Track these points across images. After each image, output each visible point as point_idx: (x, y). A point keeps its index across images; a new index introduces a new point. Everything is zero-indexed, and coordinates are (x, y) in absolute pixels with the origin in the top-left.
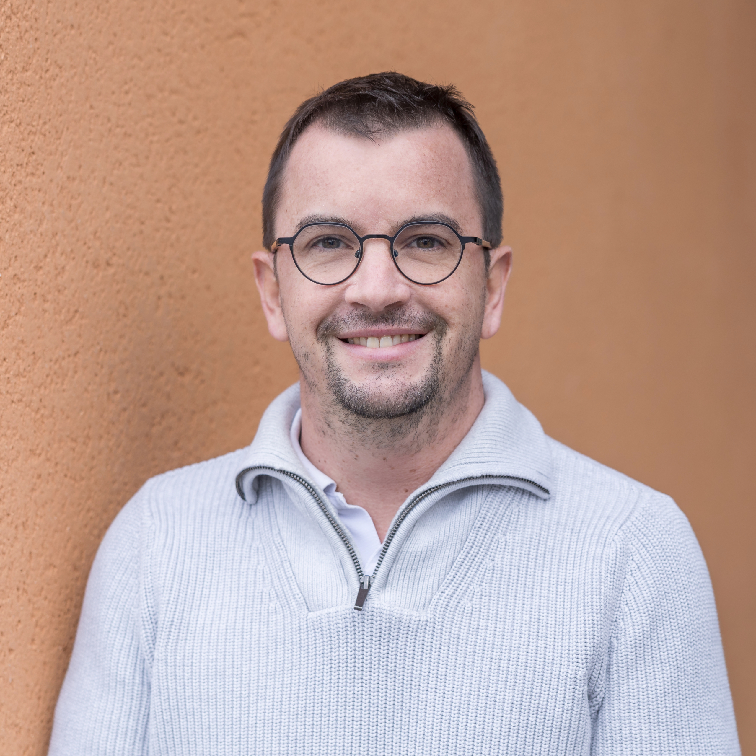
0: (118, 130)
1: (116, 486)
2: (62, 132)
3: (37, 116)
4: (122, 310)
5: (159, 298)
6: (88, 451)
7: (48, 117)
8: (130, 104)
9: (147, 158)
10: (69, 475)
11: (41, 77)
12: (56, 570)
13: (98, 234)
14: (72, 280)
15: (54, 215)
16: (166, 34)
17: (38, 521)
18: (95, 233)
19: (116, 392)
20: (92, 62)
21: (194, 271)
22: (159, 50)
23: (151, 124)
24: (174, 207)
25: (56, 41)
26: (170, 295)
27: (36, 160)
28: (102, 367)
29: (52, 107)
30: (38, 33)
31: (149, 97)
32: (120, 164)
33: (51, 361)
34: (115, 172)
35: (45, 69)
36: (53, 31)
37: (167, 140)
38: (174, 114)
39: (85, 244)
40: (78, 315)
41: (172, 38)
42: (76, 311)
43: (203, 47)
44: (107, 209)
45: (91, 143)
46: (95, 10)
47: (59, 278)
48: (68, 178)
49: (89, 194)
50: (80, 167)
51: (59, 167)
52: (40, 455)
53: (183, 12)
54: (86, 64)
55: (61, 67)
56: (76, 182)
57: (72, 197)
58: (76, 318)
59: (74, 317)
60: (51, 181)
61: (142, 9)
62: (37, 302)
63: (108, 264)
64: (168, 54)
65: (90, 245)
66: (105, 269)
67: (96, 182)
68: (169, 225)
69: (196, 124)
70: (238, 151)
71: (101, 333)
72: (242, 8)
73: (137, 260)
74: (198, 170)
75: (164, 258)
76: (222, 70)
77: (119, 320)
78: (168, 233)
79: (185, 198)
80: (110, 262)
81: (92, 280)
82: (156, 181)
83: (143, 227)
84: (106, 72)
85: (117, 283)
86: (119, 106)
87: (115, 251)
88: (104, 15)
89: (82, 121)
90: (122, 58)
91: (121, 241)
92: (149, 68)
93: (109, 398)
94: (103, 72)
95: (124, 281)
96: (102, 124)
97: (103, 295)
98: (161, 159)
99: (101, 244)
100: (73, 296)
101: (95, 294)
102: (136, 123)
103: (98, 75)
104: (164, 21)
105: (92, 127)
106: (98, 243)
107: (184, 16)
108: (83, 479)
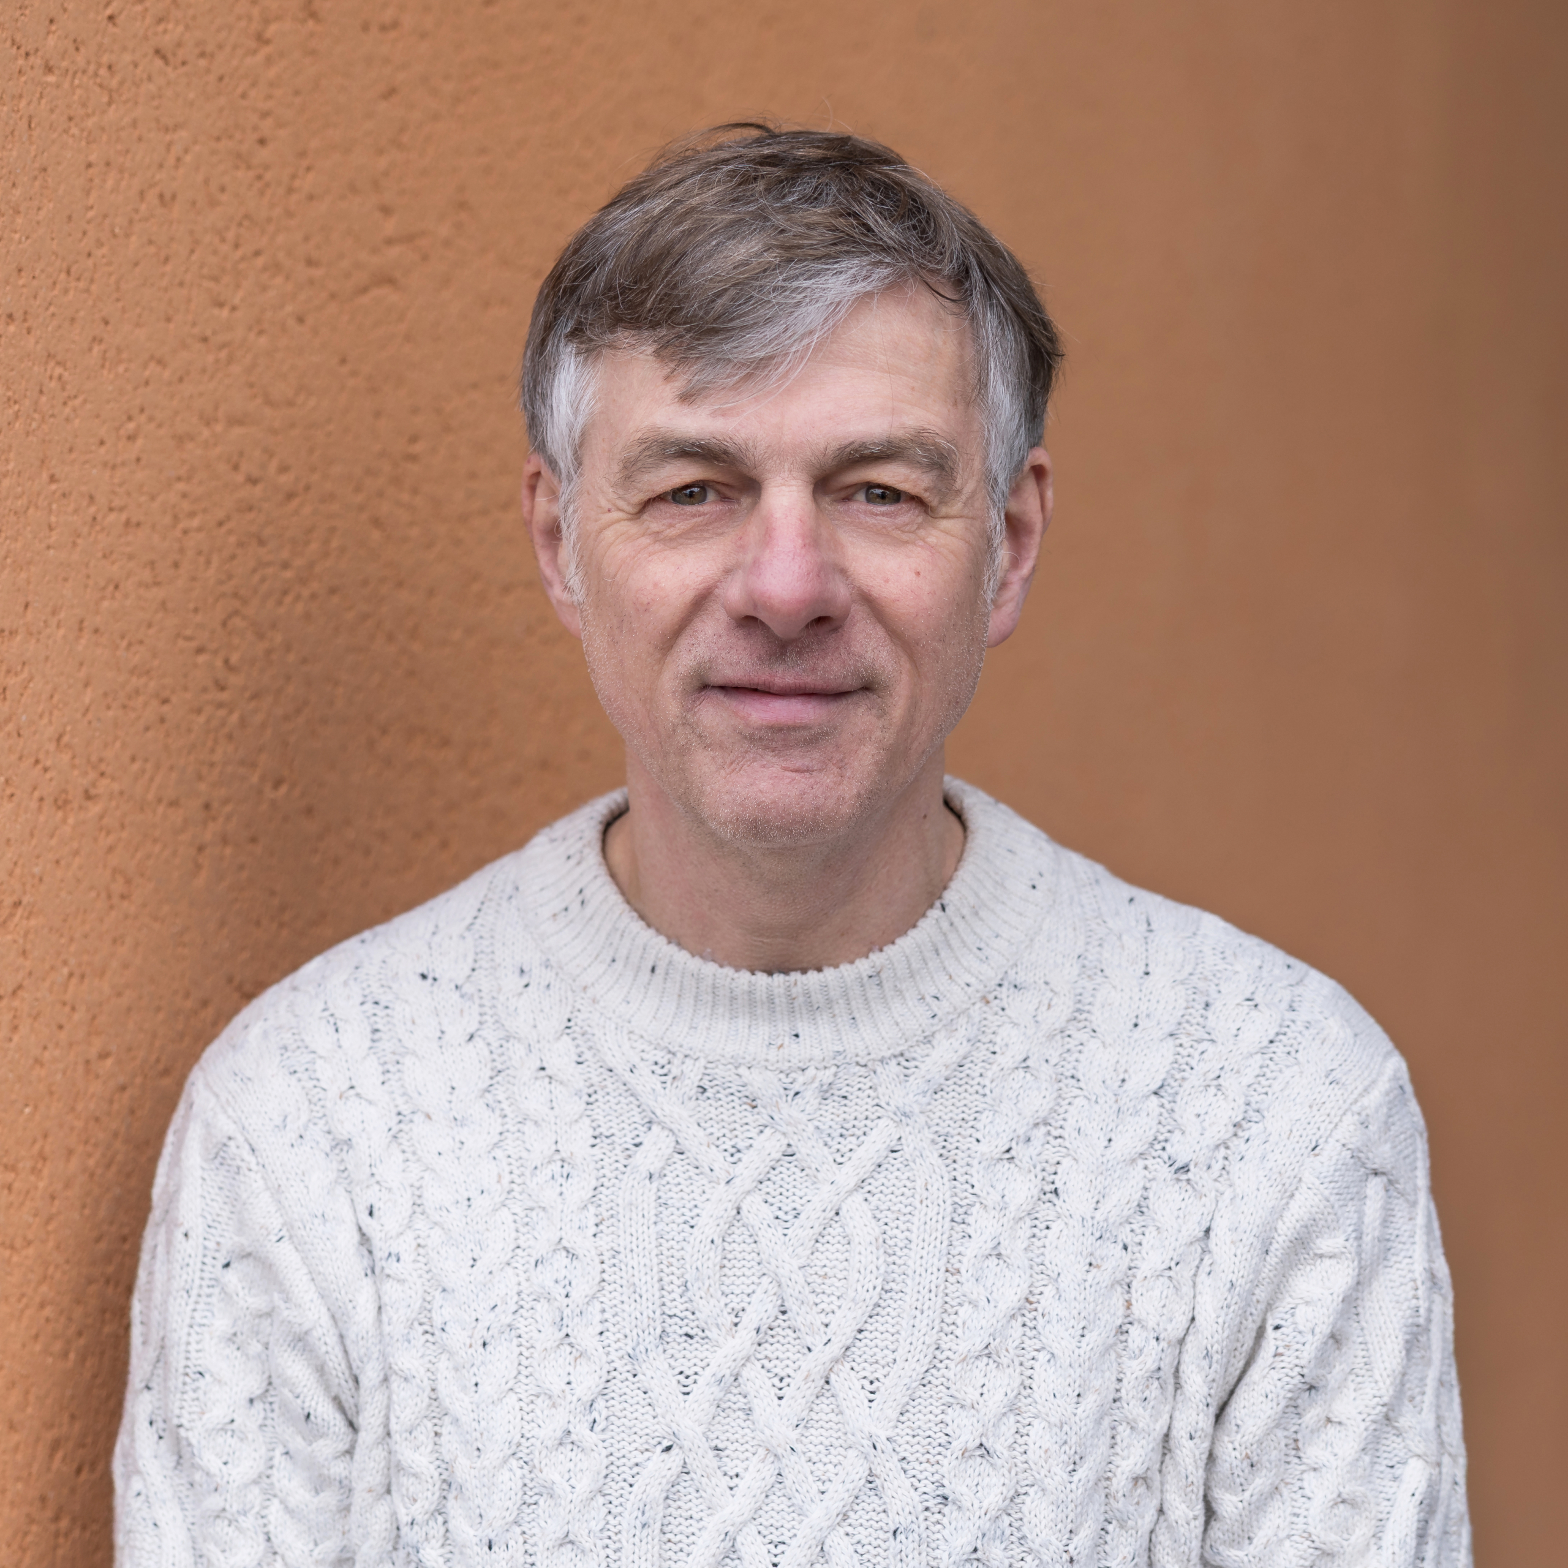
0: (112, 517)
1: (103, 1246)
4: (118, 887)
5: (201, 849)
6: (41, 1185)
8: (138, 460)
9: (176, 565)
13: (66, 739)
14: (8, 841)
16: (221, 305)
18: (59, 739)
19: (103, 1056)
20: (53, 384)
21: (277, 784)
22: (205, 340)
23: (184, 495)
24: (234, 658)
26: (225, 840)
28: (73, 1009)
31: (181, 440)
32: (116, 587)
34: (106, 604)
37: (220, 524)
38: (236, 468)
39: (37, 762)
40: (20, 911)
41: (234, 309)
42: (17, 904)
43: (301, 320)
44: (86, 685)
45: (52, 552)
46: (63, 276)
49: (47, 658)
50: (27, 606)
53: (257, 253)
54: (41, 392)
56: (19, 638)
57: (8, 671)
58: (16, 919)
59: (12, 915)
61: (167, 260)
63: (88, 796)
64: (223, 346)
65: (48, 763)
66: (81, 808)
67: (62, 632)
68: (224, 696)
69: (285, 479)
70: (376, 522)
71: (72, 940)
72: (390, 227)
73: (152, 779)
74: (288, 574)
75: (212, 765)
76: (343, 361)
77: (112, 907)
78: (222, 713)
79: (261, 636)
80: (93, 792)
81: (52, 836)
82: (196, 610)
83: (166, 708)
84: (85, 401)
85: (108, 833)
86: (114, 467)
87: (103, 767)
88: (82, 285)
89: (31, 511)
90: (121, 369)
91: (118, 744)
92: (181, 380)
93: (87, 1071)
94: (77, 402)
95: (123, 826)
96: (76, 511)
97: (77, 861)
98: (208, 562)
99: (74, 757)
100: (11, 874)
101: (58, 862)
102: (153, 498)
103: (67, 410)
104: (216, 279)
105: (53, 519)
106: (66, 757)
107: (260, 261)
108: (29, 1243)
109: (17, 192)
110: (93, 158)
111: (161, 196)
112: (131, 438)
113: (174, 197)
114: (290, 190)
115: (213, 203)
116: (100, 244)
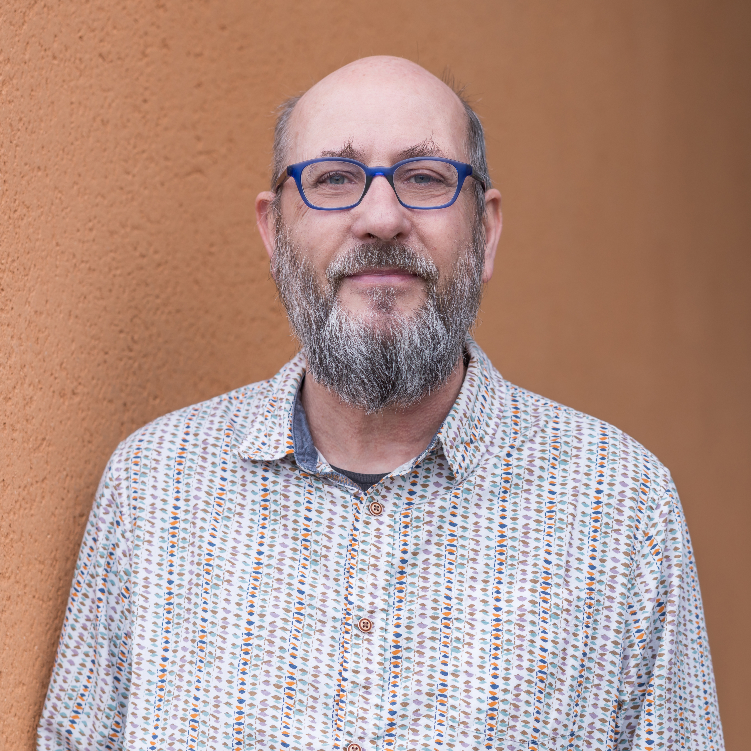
0: (83, 265)
2: (30, 269)
3: (6, 254)
4: (87, 437)
5: (122, 424)
6: (55, 572)
7: (16, 255)
8: (94, 240)
9: (110, 291)
10: (37, 596)
11: (10, 218)
12: (25, 688)
13: (64, 365)
14: (40, 409)
15: (22, 348)
16: (128, 173)
17: (7, 641)
18: (61, 364)
20: (57, 201)
21: (155, 398)
22: (121, 188)
23: (114, 259)
24: (136, 337)
25: (24, 182)
27: (5, 297)
28: (68, 491)
29: (20, 245)
30: (7, 175)
31: (112, 233)
32: (85, 298)
33: (20, 487)
34: (80, 305)
35: (13, 210)
36: (21, 173)
37: (129, 274)
38: (135, 249)
39: (52, 374)
40: (45, 443)
41: (134, 176)
42: (44, 439)
43: (162, 184)
44: (73, 341)
45: (57, 278)
46: (61, 152)
47: (27, 408)
48: (36, 312)
49: (56, 327)
50: (47, 301)
51: (27, 302)
52: (9, 577)
53: (144, 152)
54: (52, 204)
55: (28, 208)
56: (44, 316)
57: (39, 331)
58: (43, 446)
59: (41, 444)
60: (20, 315)
61: (105, 150)
62: (6, 432)
63: (74, 393)
64: (130, 192)
65: (57, 375)
66: (71, 398)
67: (62, 316)
68: (132, 354)
69: (157, 257)
70: (197, 282)
71: (67, 459)
72: (200, 146)
73: (101, 388)
74: (158, 301)
75: (127, 385)
76: (181, 205)
77: (84, 446)
78: (131, 362)
79: (147, 328)
80: (76, 391)
81: (58, 409)
82: (119, 313)
83: (106, 357)
84: (71, 211)
85: (83, 411)
86: (83, 242)
87: (80, 380)
88: (69, 157)
89: (48, 258)
90: (86, 197)
91: (86, 370)
92: (112, 206)
93: (75, 522)
94: (68, 210)
95: (89, 409)
96: (67, 261)
97: (69, 423)
98: (124, 291)
99: (67, 374)
100: (41, 425)
101: (61, 422)
102: (100, 258)
103: (63, 214)
104: (126, 161)
105: (58, 263)
106: (64, 374)
107: (145, 156)
108: (50, 599)
109: (42, 112)
110: (74, 100)
111: (102, 121)
112: (91, 230)
113: (108, 122)
114: (157, 125)
115: (125, 127)
116: (77, 139)
